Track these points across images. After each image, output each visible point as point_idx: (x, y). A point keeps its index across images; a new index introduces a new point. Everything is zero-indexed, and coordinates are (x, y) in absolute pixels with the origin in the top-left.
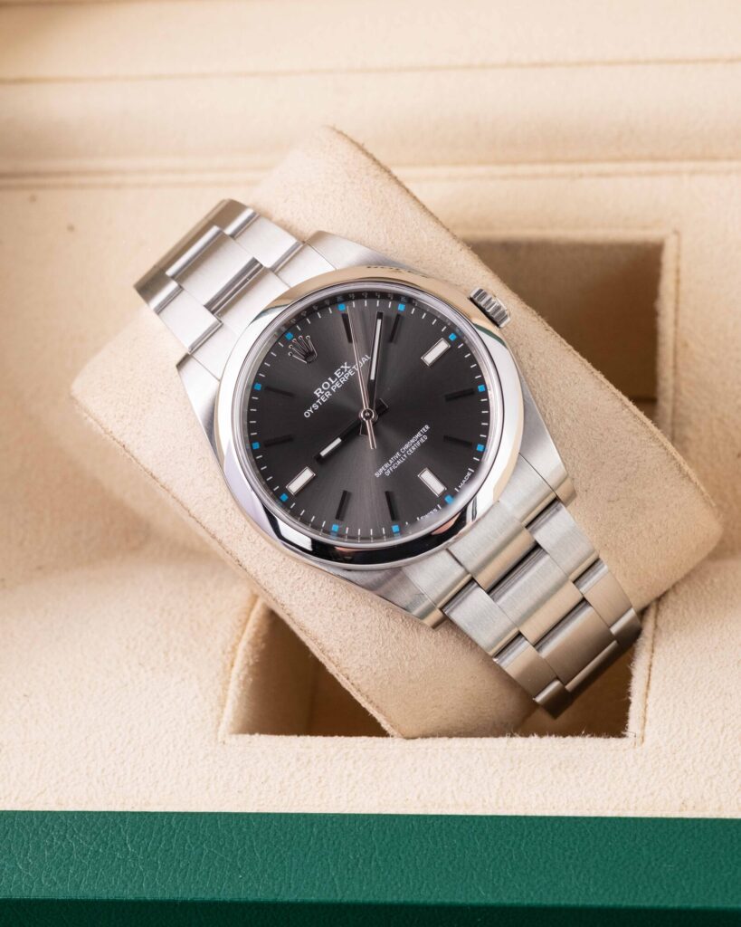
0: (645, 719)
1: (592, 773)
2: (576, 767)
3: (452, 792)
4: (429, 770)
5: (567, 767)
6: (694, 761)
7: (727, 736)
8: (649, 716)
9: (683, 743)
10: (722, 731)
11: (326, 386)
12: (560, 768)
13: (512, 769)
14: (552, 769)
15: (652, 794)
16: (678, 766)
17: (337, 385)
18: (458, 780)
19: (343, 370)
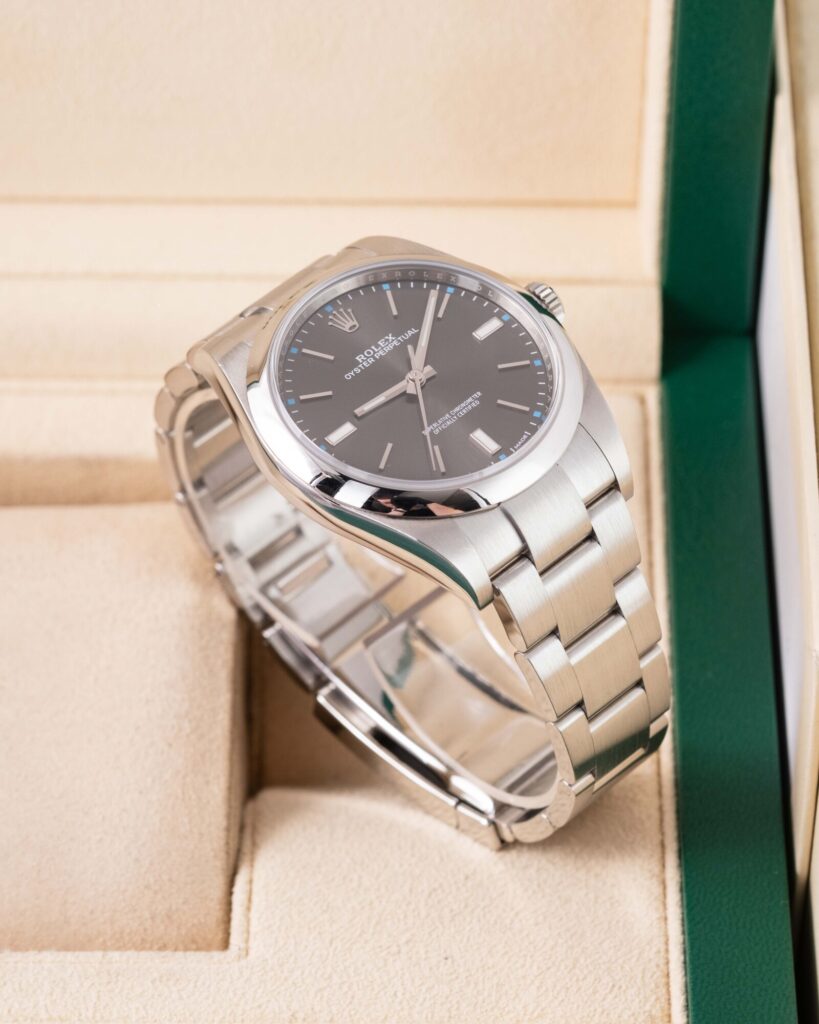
0: (248, 932)
1: (195, 986)
2: (178, 980)
3: (46, 1006)
4: (20, 985)
5: (168, 980)
6: (303, 973)
7: (336, 949)
8: (253, 930)
9: (291, 955)
10: (331, 943)
11: (368, 353)
12: (161, 981)
13: (109, 983)
14: (153, 982)
15: (260, 1006)
16: (286, 979)
17: (381, 353)
18: (51, 994)
19: (388, 340)
